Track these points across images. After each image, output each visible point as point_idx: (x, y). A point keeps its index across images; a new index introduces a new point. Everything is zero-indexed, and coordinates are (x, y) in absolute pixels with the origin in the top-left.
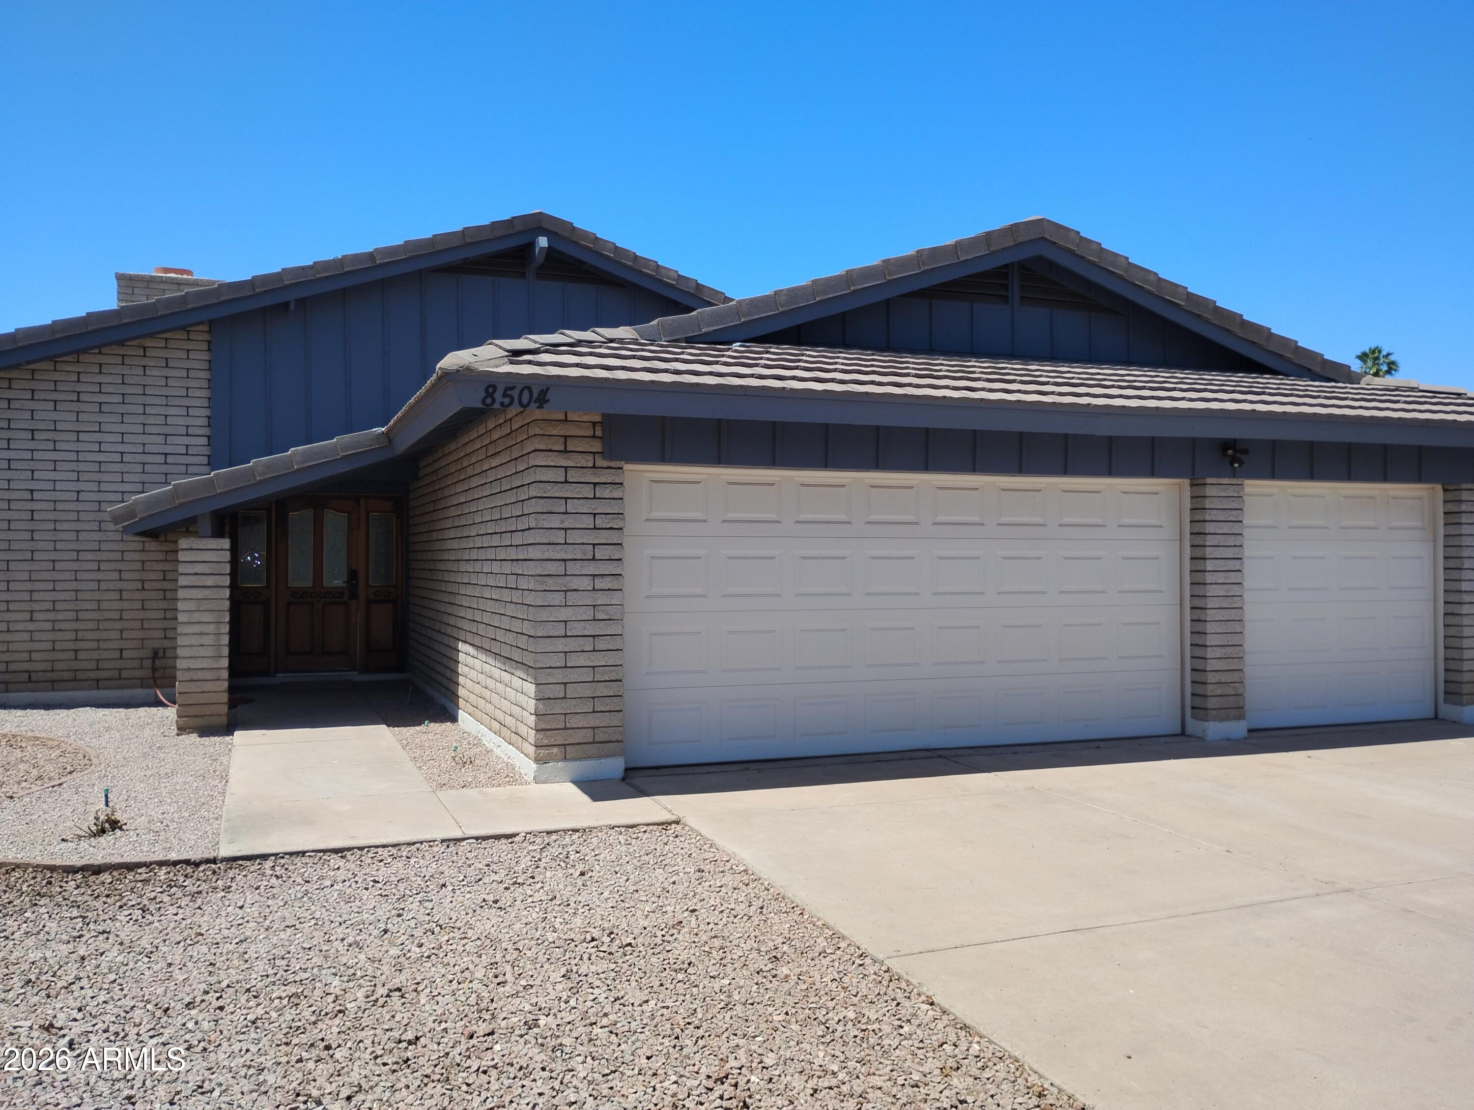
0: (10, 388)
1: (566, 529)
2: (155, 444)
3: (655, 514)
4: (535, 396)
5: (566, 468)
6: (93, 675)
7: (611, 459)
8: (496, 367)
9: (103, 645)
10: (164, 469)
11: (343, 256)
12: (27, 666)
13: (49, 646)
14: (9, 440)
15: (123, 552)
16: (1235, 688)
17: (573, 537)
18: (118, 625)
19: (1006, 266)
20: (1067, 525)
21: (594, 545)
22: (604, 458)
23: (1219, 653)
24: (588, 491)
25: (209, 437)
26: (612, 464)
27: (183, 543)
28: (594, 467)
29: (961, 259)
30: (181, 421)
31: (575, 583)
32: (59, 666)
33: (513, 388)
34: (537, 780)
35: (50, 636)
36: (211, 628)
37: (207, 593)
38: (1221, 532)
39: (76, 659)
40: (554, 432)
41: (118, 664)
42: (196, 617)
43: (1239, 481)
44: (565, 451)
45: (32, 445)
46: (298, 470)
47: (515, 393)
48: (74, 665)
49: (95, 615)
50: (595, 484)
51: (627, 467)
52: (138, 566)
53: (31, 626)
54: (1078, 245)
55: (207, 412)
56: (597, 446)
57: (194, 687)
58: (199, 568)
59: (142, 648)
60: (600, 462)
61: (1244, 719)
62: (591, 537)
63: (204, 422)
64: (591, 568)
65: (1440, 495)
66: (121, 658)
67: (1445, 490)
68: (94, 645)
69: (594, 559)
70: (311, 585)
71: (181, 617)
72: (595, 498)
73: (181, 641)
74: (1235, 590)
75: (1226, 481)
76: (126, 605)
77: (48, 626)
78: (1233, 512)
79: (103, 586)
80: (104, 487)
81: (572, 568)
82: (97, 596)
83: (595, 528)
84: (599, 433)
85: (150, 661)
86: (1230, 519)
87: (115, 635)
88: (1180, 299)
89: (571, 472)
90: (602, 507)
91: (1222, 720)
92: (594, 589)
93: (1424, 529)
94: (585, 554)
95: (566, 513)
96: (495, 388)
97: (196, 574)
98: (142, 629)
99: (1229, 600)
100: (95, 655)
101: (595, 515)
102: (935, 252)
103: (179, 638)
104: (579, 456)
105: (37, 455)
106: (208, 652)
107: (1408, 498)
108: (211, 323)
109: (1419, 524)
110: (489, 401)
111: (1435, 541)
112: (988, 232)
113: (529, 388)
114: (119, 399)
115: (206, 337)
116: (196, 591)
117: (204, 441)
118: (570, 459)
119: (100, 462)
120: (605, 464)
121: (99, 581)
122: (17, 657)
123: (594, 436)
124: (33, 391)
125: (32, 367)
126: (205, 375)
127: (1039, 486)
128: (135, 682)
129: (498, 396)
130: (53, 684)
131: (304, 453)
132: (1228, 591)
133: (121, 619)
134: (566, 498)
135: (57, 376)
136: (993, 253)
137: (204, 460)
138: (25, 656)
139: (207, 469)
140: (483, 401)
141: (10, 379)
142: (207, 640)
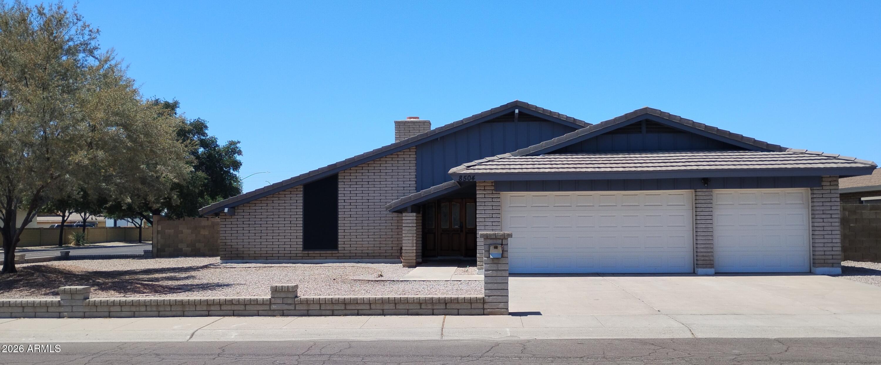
0: (362, 169)
1: (485, 210)
2: (401, 184)
3: (511, 205)
4: (471, 178)
5: (485, 194)
6: (385, 254)
7: (496, 191)
8: (462, 171)
9: (387, 245)
10: (403, 192)
11: (454, 122)
12: (367, 251)
13: (373, 245)
14: (362, 185)
15: (392, 217)
16: (709, 258)
17: (487, 212)
18: (391, 240)
19: (641, 121)
20: (647, 205)
21: (492, 214)
22: (495, 191)
23: (703, 246)
24: (490, 200)
25: (416, 181)
26: (497, 192)
27: (404, 214)
28: (492, 193)
29: (616, 123)
30: (408, 177)
31: (487, 224)
32: (376, 252)
33: (466, 176)
34: (478, 274)
35: (373, 243)
36: (411, 238)
37: (410, 228)
38: (703, 207)
39: (380, 250)
40: (482, 185)
41: (391, 251)
42: (407, 235)
43: (710, 190)
44: (485, 190)
45: (368, 186)
46: (433, 193)
47: (467, 177)
48: (380, 251)
49: (385, 236)
50: (492, 198)
51: (501, 193)
52: (396, 221)
53: (368, 240)
54: (660, 114)
55: (415, 173)
56: (493, 188)
57: (407, 255)
58: (408, 221)
59: (398, 247)
60: (494, 192)
61: (713, 268)
62: (491, 212)
63: (414, 176)
64: (492, 220)
65: (810, 192)
66: (392, 249)
67: (811, 190)
68: (385, 245)
69: (492, 217)
70: (448, 227)
71: (404, 235)
72: (492, 201)
73: (404, 242)
74: (710, 226)
75: (705, 190)
76: (393, 233)
77: (373, 240)
78: (708, 200)
79: (387, 227)
80: (387, 198)
81: (487, 220)
82: (386, 230)
83: (493, 209)
84: (493, 185)
85: (399, 251)
86: (707, 202)
87: (390, 242)
88: (702, 128)
89: (486, 195)
90: (494, 204)
91: (704, 268)
92: (492, 225)
93: (803, 204)
94: (490, 216)
95: (485, 205)
96: (462, 176)
97: (407, 223)
98: (398, 241)
99: (707, 229)
100: (385, 248)
101: (492, 206)
102: (607, 122)
103: (403, 241)
104: (488, 191)
105: (369, 189)
106: (410, 245)
107: (797, 193)
108: (416, 146)
109: (801, 202)
110: (460, 179)
111: (808, 208)
112: (626, 114)
113: (470, 176)
114: (391, 171)
115: (415, 150)
116: (407, 228)
117: (415, 182)
118: (486, 192)
119: (386, 190)
120: (495, 192)
121: (386, 226)
122: (364, 249)
123: (492, 185)
124: (368, 170)
125: (368, 163)
126: (415, 162)
127: (637, 194)
128: (396, 257)
129: (463, 178)
130: (374, 257)
131: (434, 188)
132: (706, 226)
133: (392, 238)
134: (485, 202)
135: (375, 165)
136: (628, 120)
137: (415, 188)
138: (366, 248)
139: (415, 191)
140: (459, 180)
141: (362, 167)
142: (410, 242)
